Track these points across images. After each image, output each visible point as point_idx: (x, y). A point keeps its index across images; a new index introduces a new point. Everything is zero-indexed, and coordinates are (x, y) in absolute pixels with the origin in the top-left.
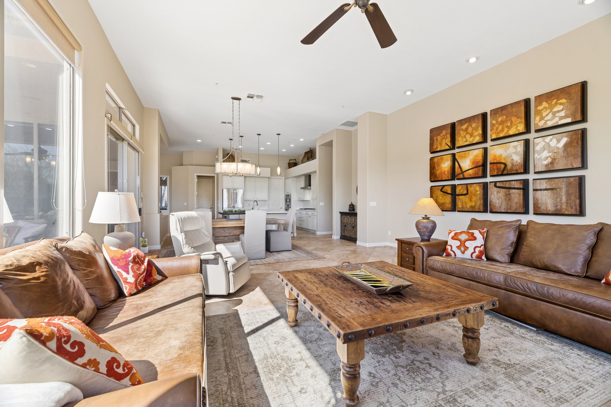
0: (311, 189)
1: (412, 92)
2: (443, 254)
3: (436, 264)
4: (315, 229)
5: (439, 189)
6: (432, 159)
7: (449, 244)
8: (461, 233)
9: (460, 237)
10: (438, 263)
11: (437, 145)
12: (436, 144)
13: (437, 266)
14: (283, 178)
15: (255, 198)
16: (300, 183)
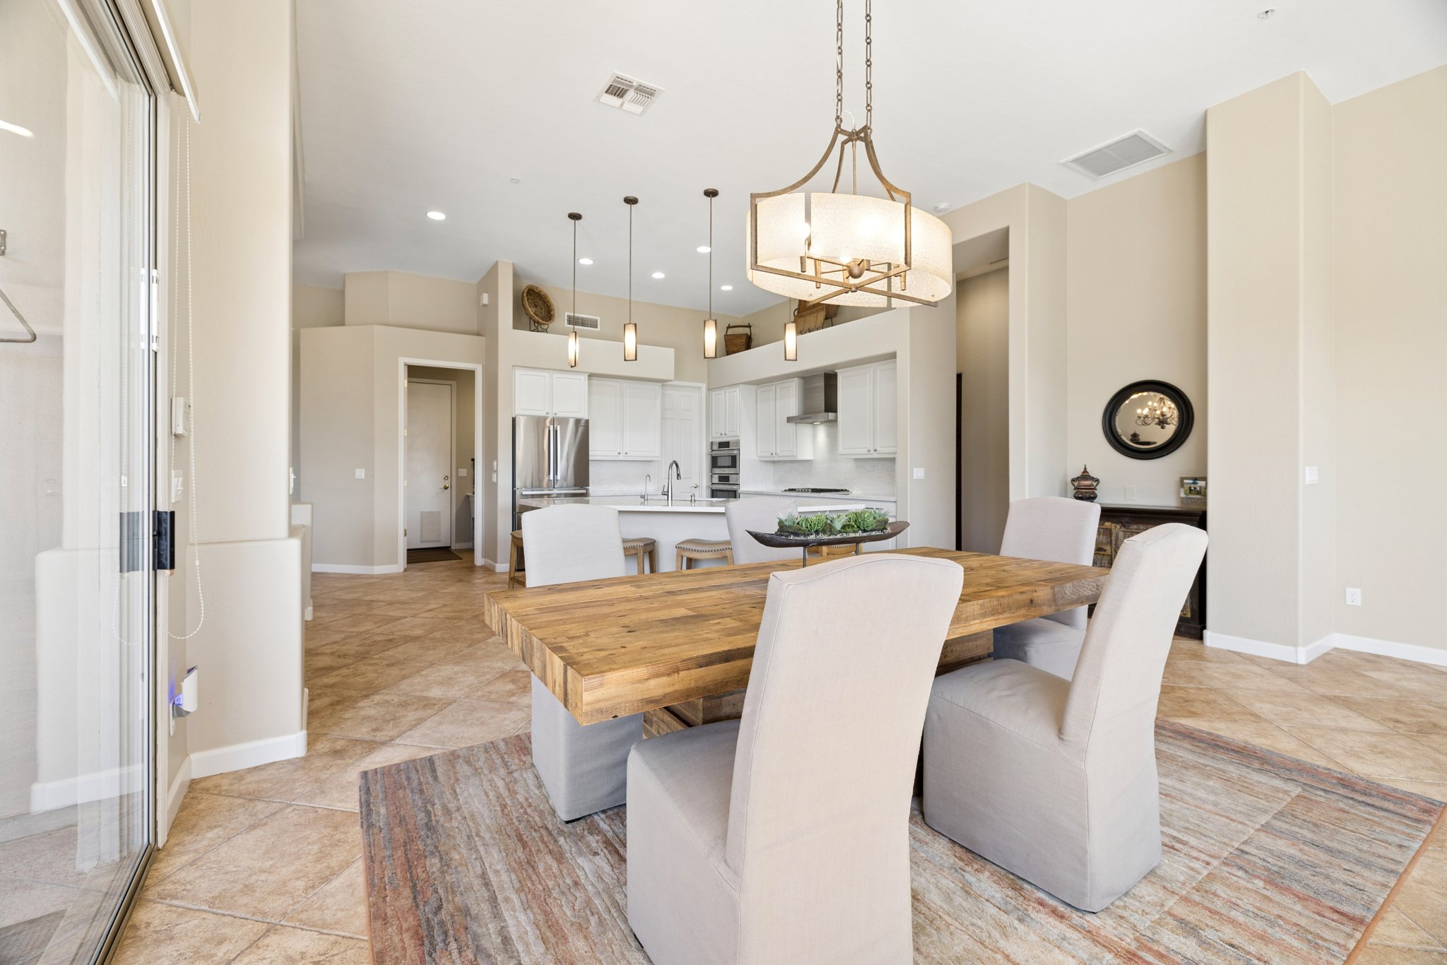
0: (832, 420)
14: (704, 386)
15: (619, 453)
16: (778, 402)
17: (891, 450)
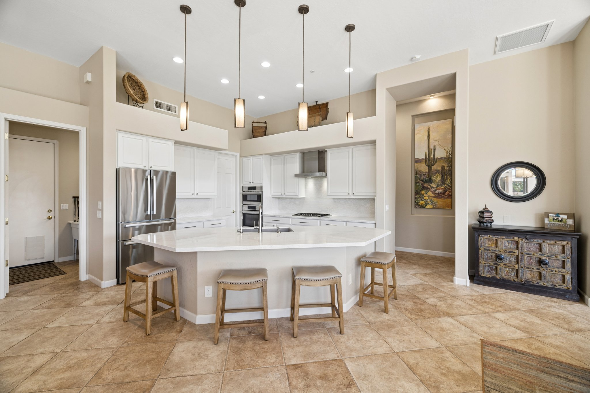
14: (238, 155)
15: (193, 194)
16: (286, 165)
17: (372, 194)
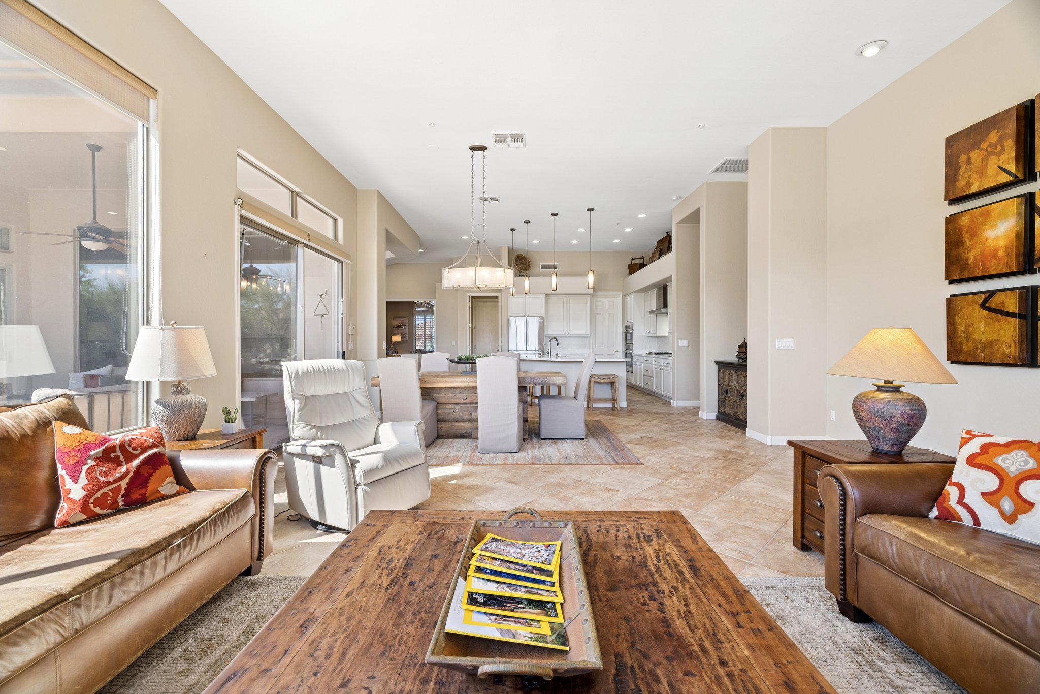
0: (666, 314)
1: (881, 48)
2: (931, 509)
3: (884, 545)
4: (671, 395)
5: (976, 303)
6: (951, 221)
7: (954, 479)
8: (1009, 446)
9: (1003, 461)
10: (891, 543)
11: (970, 177)
12: (967, 175)
13: (886, 552)
14: (621, 294)
15: (565, 333)
16: (650, 301)
